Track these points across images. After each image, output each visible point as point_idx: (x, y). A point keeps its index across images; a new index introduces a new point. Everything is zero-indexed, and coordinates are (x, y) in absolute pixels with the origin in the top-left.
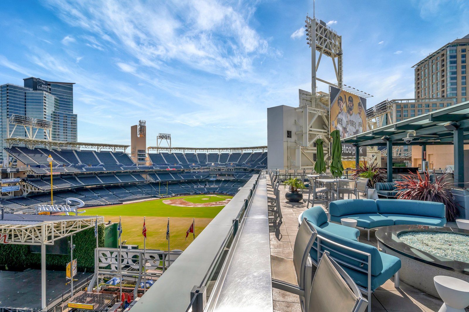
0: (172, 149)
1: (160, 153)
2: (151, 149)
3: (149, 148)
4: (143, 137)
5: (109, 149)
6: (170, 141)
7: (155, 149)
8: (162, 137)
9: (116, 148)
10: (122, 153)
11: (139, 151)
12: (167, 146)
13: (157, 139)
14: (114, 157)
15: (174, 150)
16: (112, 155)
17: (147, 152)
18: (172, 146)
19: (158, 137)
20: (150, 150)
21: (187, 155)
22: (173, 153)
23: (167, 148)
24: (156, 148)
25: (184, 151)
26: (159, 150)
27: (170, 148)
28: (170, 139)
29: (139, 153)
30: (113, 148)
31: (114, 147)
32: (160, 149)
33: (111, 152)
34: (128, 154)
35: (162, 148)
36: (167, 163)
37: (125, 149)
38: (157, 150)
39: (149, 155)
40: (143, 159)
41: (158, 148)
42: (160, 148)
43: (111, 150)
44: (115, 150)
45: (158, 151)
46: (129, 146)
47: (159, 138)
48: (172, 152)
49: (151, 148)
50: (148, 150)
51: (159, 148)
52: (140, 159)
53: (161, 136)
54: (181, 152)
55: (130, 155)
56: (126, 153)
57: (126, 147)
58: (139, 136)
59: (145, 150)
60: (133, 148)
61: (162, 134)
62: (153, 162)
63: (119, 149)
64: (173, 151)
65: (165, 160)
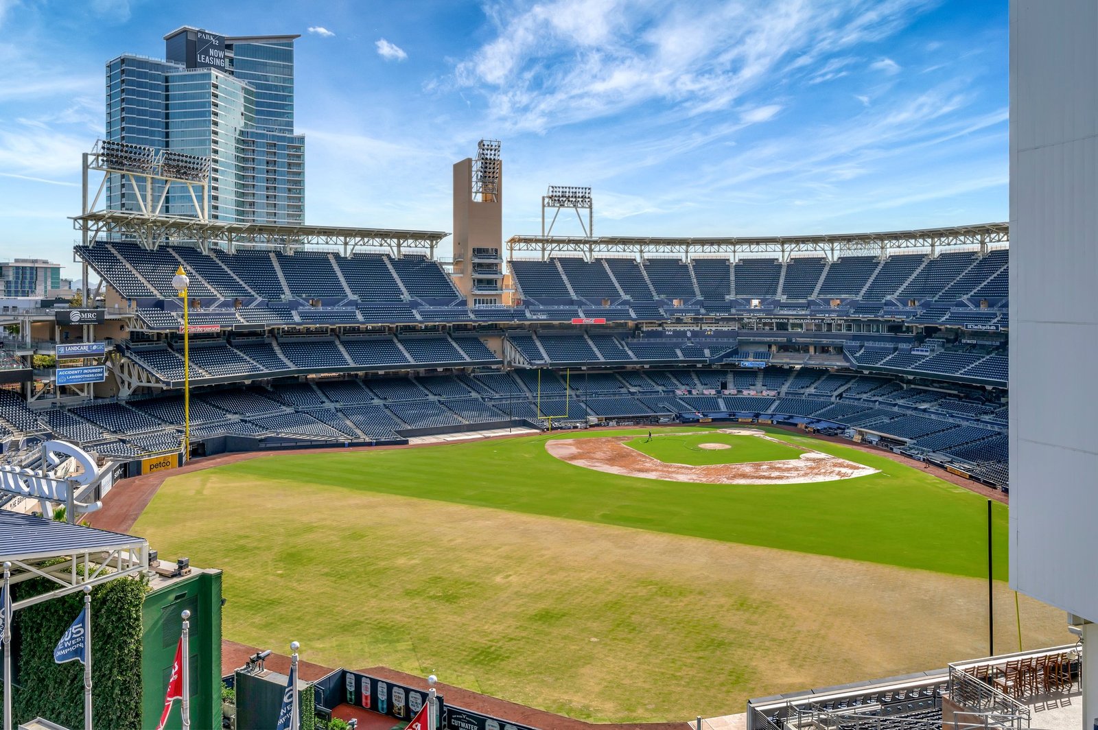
0: (595, 242)
1: (552, 259)
2: (522, 244)
3: (513, 241)
4: (492, 200)
5: (381, 245)
6: (591, 213)
7: (533, 245)
8: (560, 198)
9: (402, 241)
10: (422, 258)
11: (479, 252)
12: (580, 234)
13: (544, 206)
14: (395, 275)
15: (602, 246)
16: (390, 267)
17: (505, 254)
18: (597, 235)
19: (547, 200)
20: (517, 248)
21: (652, 264)
22: (598, 260)
23: (577, 242)
24: (537, 241)
25: (641, 251)
26: (549, 248)
27: (590, 242)
28: (590, 207)
29: (477, 261)
30: (393, 244)
31: (396, 240)
32: (554, 245)
33: (388, 256)
34: (441, 264)
35: (559, 242)
36: (575, 297)
37: (432, 247)
38: (544, 250)
39: (514, 265)
40: (490, 282)
41: (544, 241)
42: (553, 241)
43: (386, 249)
44: (399, 251)
45: (547, 253)
46: (446, 235)
47: (548, 203)
48: (596, 255)
49: (520, 240)
50: (512, 249)
51: (547, 241)
52: (480, 281)
53: (558, 194)
54: (633, 253)
55: (449, 269)
56: (435, 259)
57: (435, 237)
58: (478, 198)
59: (496, 250)
60: (459, 243)
61: (561, 190)
62: (526, 292)
63: (413, 245)
64: (602, 252)
65: (569, 286)
